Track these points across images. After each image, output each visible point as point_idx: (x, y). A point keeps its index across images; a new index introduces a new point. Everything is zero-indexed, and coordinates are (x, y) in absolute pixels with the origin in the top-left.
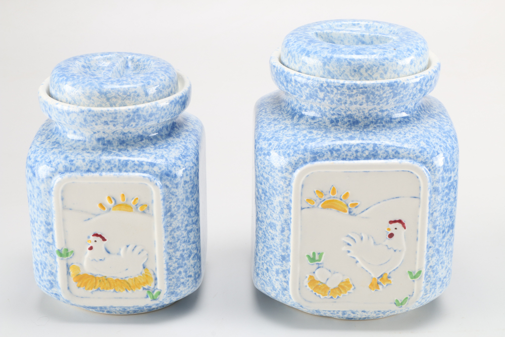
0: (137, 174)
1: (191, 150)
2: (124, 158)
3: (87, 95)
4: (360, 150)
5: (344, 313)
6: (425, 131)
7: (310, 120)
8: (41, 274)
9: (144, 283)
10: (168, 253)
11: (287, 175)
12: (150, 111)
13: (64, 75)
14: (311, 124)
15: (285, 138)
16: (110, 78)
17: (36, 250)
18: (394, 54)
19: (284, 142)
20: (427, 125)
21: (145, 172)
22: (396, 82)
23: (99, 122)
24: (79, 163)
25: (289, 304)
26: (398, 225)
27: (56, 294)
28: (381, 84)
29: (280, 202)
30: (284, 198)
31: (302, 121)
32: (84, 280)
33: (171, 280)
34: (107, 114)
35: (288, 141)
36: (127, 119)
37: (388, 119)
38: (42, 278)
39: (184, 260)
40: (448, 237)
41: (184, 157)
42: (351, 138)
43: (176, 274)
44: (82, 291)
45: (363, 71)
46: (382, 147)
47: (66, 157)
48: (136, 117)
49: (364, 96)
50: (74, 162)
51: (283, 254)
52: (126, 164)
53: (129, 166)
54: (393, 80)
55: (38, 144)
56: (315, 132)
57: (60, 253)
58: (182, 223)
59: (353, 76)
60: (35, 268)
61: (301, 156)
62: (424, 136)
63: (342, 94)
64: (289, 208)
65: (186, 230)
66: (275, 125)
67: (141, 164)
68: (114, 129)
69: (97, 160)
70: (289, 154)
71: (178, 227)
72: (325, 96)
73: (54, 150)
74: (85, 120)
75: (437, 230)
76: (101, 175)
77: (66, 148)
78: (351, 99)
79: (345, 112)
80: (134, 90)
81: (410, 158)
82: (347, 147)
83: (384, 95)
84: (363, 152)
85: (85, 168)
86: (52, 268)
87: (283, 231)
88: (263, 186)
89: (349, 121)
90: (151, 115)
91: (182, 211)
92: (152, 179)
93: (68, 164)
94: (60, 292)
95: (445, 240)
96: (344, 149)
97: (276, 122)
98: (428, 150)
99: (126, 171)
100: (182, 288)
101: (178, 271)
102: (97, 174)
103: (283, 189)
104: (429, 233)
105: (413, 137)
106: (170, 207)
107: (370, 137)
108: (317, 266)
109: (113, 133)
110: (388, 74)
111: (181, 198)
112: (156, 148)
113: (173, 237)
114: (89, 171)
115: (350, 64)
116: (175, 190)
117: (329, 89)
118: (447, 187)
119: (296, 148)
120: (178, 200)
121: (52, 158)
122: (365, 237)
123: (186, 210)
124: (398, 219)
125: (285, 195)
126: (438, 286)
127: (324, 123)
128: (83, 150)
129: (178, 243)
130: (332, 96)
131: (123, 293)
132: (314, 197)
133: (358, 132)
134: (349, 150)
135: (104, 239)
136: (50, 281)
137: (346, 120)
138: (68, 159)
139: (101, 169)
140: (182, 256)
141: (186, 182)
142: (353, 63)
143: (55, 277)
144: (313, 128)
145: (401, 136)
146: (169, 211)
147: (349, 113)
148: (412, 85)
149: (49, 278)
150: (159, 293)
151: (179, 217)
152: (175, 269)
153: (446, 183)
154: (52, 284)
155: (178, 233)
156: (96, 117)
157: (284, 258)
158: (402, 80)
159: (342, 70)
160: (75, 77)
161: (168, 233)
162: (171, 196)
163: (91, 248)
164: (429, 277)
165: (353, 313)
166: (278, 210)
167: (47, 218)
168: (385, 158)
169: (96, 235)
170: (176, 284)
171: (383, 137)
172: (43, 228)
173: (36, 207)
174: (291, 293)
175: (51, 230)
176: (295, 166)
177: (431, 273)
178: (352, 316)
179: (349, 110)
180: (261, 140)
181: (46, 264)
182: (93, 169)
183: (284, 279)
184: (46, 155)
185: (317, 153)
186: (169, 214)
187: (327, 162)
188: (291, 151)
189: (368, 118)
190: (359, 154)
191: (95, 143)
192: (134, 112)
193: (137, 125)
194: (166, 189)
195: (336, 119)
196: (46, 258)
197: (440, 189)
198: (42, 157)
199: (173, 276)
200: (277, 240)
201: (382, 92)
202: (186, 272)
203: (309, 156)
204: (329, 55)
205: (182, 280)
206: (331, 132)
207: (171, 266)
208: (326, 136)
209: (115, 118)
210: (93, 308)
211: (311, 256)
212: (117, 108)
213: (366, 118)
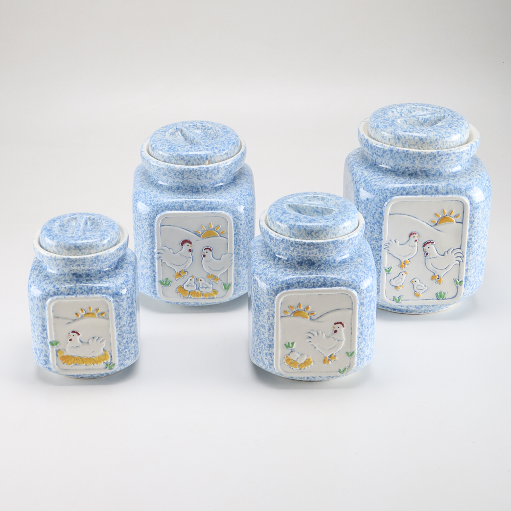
0: (98, 295)
1: (130, 277)
2: (90, 285)
3: (67, 248)
4: (316, 281)
5: (308, 378)
6: (355, 267)
7: (285, 262)
8: (39, 356)
9: (104, 360)
10: (119, 341)
11: (271, 297)
12: (105, 256)
13: (51, 235)
14: (285, 265)
15: (270, 274)
16: (80, 237)
17: (36, 341)
18: (333, 222)
19: (269, 277)
20: (357, 263)
21: (103, 294)
22: (336, 240)
23: (74, 265)
24: (62, 290)
25: (274, 373)
26: (340, 325)
27: (49, 368)
28: (328, 242)
29: (268, 313)
30: (270, 310)
31: (280, 262)
32: (66, 359)
33: (120, 357)
34: (79, 260)
35: (272, 276)
36: (91, 263)
37: (333, 261)
38: (40, 358)
39: (128, 344)
40: (371, 330)
41: (127, 282)
42: (310, 274)
43: (124, 353)
44: (65, 366)
45: (313, 233)
46: (329, 279)
47: (54, 286)
48: (97, 261)
49: (318, 250)
50: (59, 289)
51: (270, 343)
52: (91, 289)
53: (93, 290)
54: (335, 239)
55: (35, 276)
56: (288, 270)
57: (52, 343)
58: (127, 322)
59: (307, 237)
60: (34, 353)
61: (280, 286)
62: (355, 272)
63: (304, 249)
64: (273, 316)
65: (129, 326)
66: (264, 264)
67: (101, 289)
68: (83, 268)
69: (74, 287)
70: (272, 285)
71: (124, 325)
72: (294, 249)
73: (46, 281)
74: (66, 264)
75: (364, 327)
76: (76, 296)
77: (54, 280)
78: (310, 251)
79: (306, 258)
80: (96, 243)
81: (346, 286)
82: (308, 280)
83: (330, 249)
84: (317, 283)
85: (66, 293)
86: (47, 352)
87: (269, 330)
88: (257, 302)
89: (309, 263)
90: (105, 259)
91: (126, 315)
92: (108, 298)
93: (56, 291)
94: (51, 366)
95: (369, 332)
96: (306, 281)
97: (264, 262)
98: (357, 280)
99: (92, 293)
100: (127, 361)
101: (124, 351)
102: (74, 296)
103: (269, 305)
104: (359, 329)
105: (348, 272)
106: (119, 313)
107: (322, 274)
108: (291, 350)
109: (82, 270)
110: (329, 235)
111: (125, 307)
112: (109, 278)
113: (121, 331)
114: (69, 294)
115: (305, 229)
116: (122, 303)
117: (296, 245)
118: (369, 301)
119: (277, 281)
120: (124, 308)
121: (45, 287)
122: (320, 333)
123: (129, 314)
124: (339, 322)
125: (271, 309)
126: (365, 360)
127: (294, 264)
128: (64, 281)
129: (124, 334)
130: (298, 249)
131: (92, 366)
132: (287, 309)
133: (314, 270)
134: (309, 282)
135: (79, 334)
136: (45, 360)
137: (307, 262)
138: (56, 287)
139: (76, 293)
140: (127, 342)
141: (128, 298)
142: (307, 229)
143: (48, 358)
144: (287, 267)
145: (341, 272)
146: (119, 316)
147: (309, 258)
148: (347, 242)
149: (45, 358)
150: (114, 365)
151: (125, 319)
152: (122, 350)
153: (368, 299)
154: (47, 362)
155: (124, 328)
156: (73, 262)
157: (271, 346)
158: (341, 239)
159: (301, 233)
160: (58, 236)
161: (118, 329)
162: (119, 307)
163: (71, 340)
164: (360, 355)
165: (314, 378)
166: (266, 317)
167: (43, 323)
168: (331, 286)
169: (73, 332)
170: (124, 359)
171: (330, 273)
172: (40, 329)
173: (35, 316)
174: (275, 367)
175: (46, 330)
176: (277, 292)
177: (360, 353)
178: (313, 379)
179: (309, 256)
180: (255, 274)
181: (42, 350)
182: (71, 293)
183: (270, 359)
184: (41, 285)
185: (290, 284)
186: (118, 317)
187: (296, 290)
188: (274, 283)
189: (320, 261)
190: (315, 284)
191: (71, 276)
192: (96, 258)
193: (97, 265)
194: (116, 303)
195: (301, 261)
196: (42, 347)
197: (365, 303)
198: (39, 286)
199: (122, 354)
200: (266, 335)
201: (328, 247)
202: (129, 351)
203: (284, 285)
204: (293, 223)
205: (127, 357)
206: (298, 270)
207: (120, 348)
208: (295, 273)
209: (84, 262)
210: (72, 376)
211: (287, 345)
212: (85, 256)
213: (319, 261)
